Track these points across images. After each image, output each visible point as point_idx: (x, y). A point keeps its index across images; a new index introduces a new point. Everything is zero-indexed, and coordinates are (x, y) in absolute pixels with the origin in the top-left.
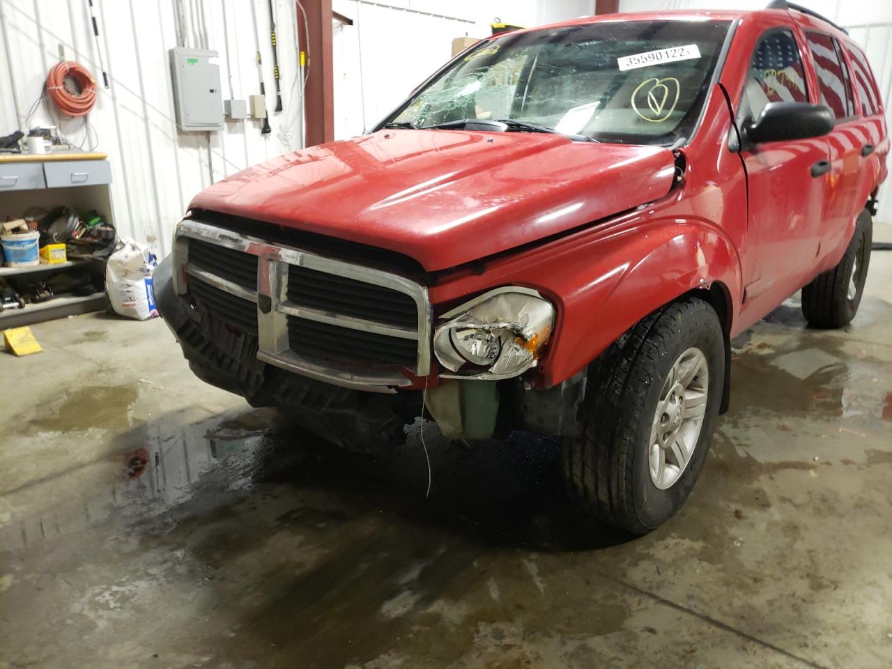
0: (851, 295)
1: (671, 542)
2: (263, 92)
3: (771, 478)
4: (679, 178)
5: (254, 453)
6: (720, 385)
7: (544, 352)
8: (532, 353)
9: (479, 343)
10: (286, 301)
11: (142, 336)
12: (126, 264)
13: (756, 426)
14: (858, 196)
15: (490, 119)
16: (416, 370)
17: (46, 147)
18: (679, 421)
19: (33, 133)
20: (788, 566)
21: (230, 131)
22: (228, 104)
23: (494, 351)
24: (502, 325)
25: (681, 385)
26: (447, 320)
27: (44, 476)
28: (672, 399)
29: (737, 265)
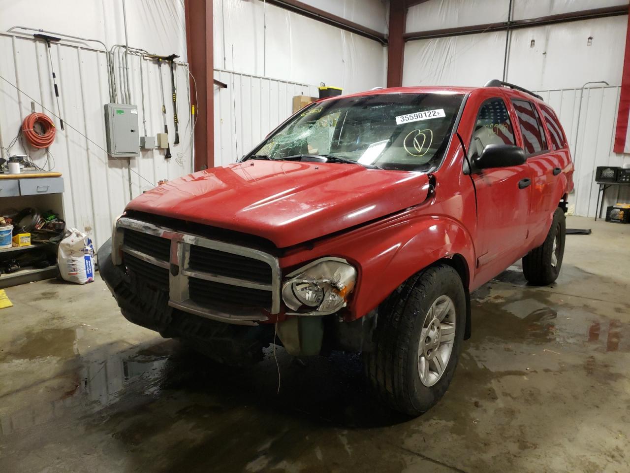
0: (554, 264)
1: (433, 422)
2: (166, 131)
3: (499, 382)
4: (432, 191)
5: (160, 371)
6: (463, 321)
7: (351, 297)
8: (343, 298)
9: (311, 292)
10: (188, 268)
11: (81, 295)
12: (73, 246)
13: (491, 349)
14: (553, 200)
15: (316, 154)
16: (271, 310)
17: (21, 168)
18: (437, 342)
19: (12, 160)
20: (506, 436)
21: (144, 156)
22: (143, 139)
23: (320, 298)
24: (324, 281)
25: (438, 320)
26: (291, 278)
27: (18, 387)
28: (432, 328)
29: (472, 245)
